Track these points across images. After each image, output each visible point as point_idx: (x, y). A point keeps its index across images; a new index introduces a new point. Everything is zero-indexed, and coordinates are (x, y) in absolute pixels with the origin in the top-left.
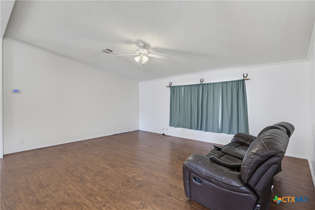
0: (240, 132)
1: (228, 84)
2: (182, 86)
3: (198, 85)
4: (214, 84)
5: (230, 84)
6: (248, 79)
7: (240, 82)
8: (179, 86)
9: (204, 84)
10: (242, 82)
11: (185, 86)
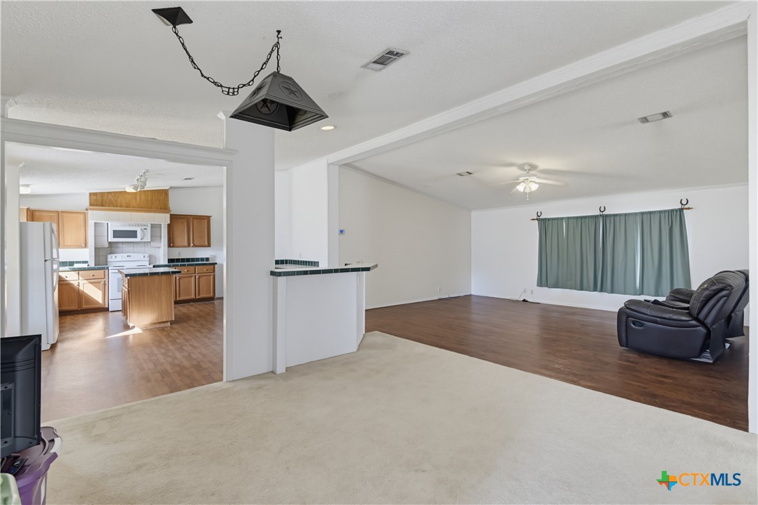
0: (676, 287)
1: (652, 215)
2: (562, 219)
3: (596, 217)
4: (626, 215)
5: (657, 216)
6: (689, 208)
7: (675, 212)
8: (557, 219)
9: (607, 216)
10: (678, 212)
11: (568, 218)
